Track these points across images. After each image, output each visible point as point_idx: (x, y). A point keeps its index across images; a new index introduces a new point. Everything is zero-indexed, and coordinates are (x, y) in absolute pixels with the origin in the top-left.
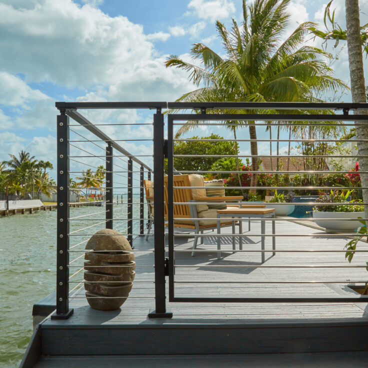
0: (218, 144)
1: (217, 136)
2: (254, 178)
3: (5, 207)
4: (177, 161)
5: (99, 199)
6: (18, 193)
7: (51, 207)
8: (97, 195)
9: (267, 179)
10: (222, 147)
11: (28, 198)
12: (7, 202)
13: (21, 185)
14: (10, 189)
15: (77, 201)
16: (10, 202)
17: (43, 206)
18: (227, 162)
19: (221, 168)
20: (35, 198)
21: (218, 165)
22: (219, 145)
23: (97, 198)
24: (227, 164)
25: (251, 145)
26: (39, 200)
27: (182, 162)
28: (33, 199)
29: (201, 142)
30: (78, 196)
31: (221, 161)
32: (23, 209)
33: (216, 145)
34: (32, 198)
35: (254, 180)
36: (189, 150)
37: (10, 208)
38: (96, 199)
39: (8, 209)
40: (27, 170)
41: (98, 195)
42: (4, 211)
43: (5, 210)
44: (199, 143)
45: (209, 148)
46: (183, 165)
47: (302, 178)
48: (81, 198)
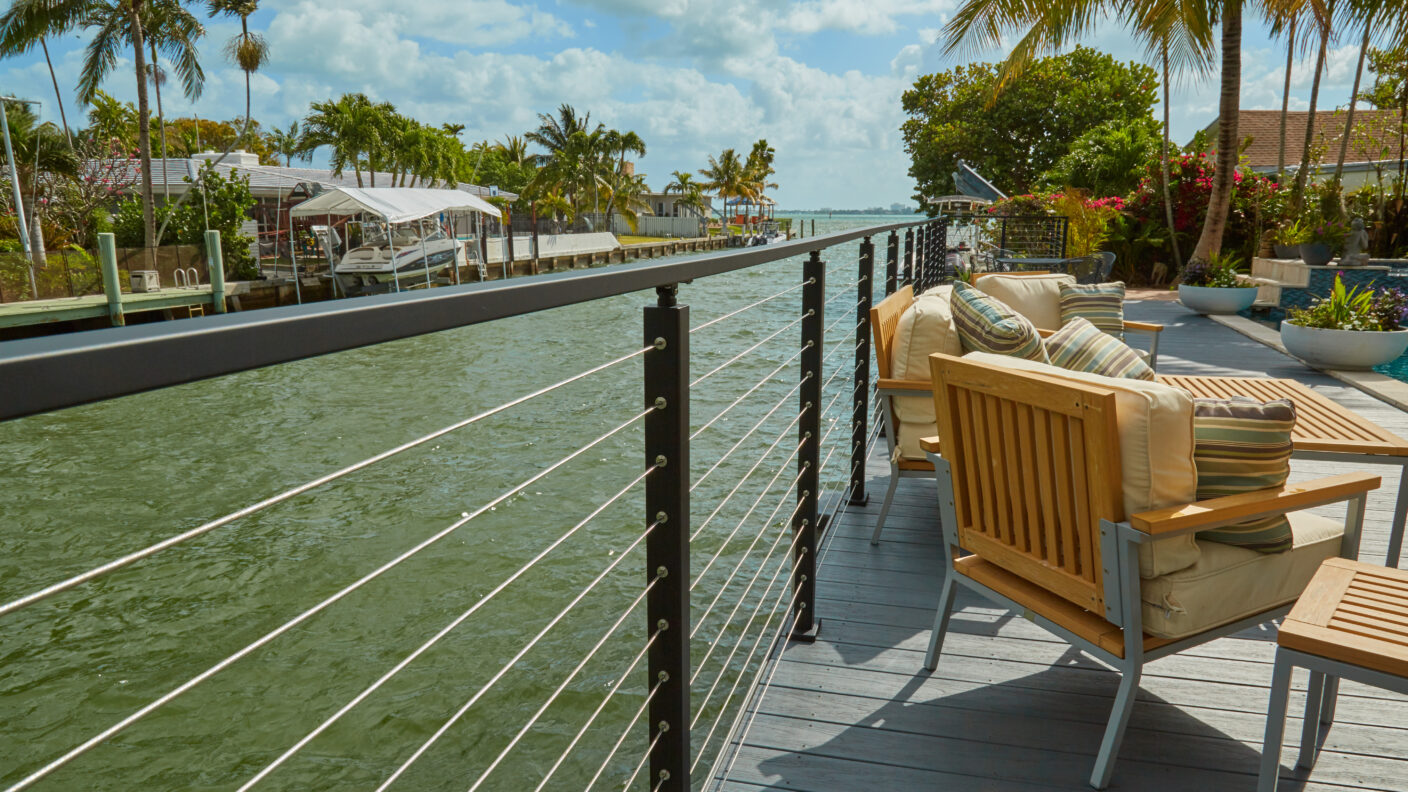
0: (1094, 77)
1: (1093, 52)
2: (1221, 198)
3: (531, 252)
4: (967, 130)
5: (755, 228)
6: (560, 217)
7: (637, 250)
8: (750, 217)
9: (1261, 200)
10: (1106, 87)
11: (584, 229)
12: (535, 240)
13: (567, 196)
14: (541, 206)
15: (701, 236)
16: (542, 239)
17: (618, 249)
18: (1122, 134)
19: (1099, 152)
20: (599, 229)
21: (1091, 142)
22: (1098, 79)
23: (751, 225)
24: (1121, 141)
25: (1223, 87)
26: (610, 234)
27: (980, 134)
28: (594, 231)
29: (1042, 73)
30: (704, 221)
31: (1103, 133)
32: (572, 257)
33: (1086, 79)
34: (591, 227)
35: (1219, 204)
36: (1006, 98)
37: (543, 253)
38: (748, 228)
39: (536, 255)
40: (581, 156)
41: (754, 218)
42: (529, 261)
43: (530, 258)
44: (1036, 77)
45: (1064, 91)
46: (983, 141)
47: (1388, 194)
48: (712, 225)
